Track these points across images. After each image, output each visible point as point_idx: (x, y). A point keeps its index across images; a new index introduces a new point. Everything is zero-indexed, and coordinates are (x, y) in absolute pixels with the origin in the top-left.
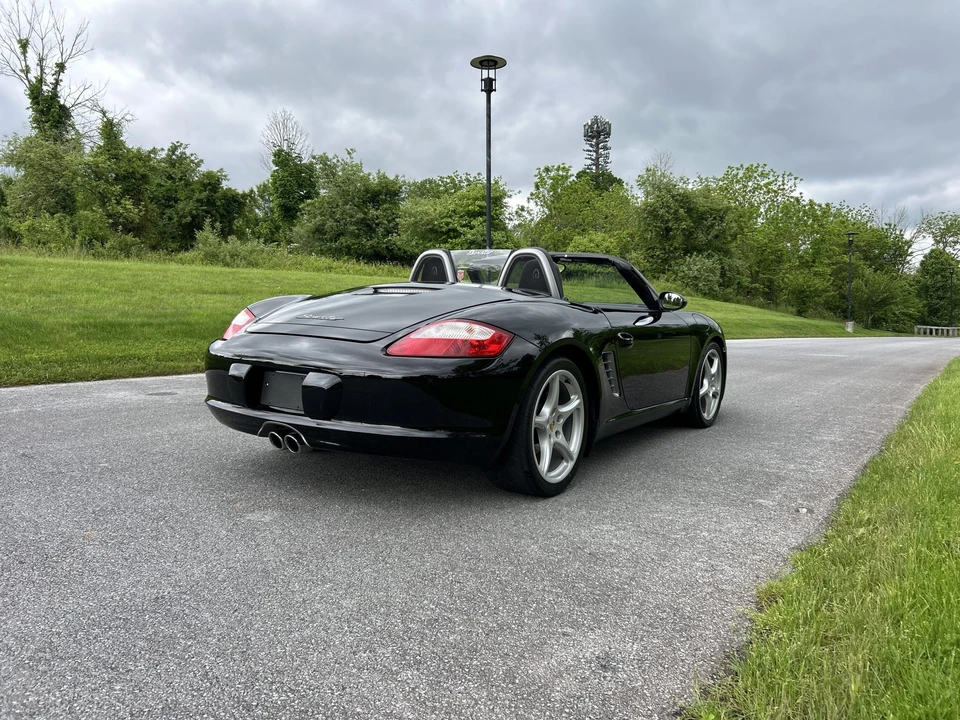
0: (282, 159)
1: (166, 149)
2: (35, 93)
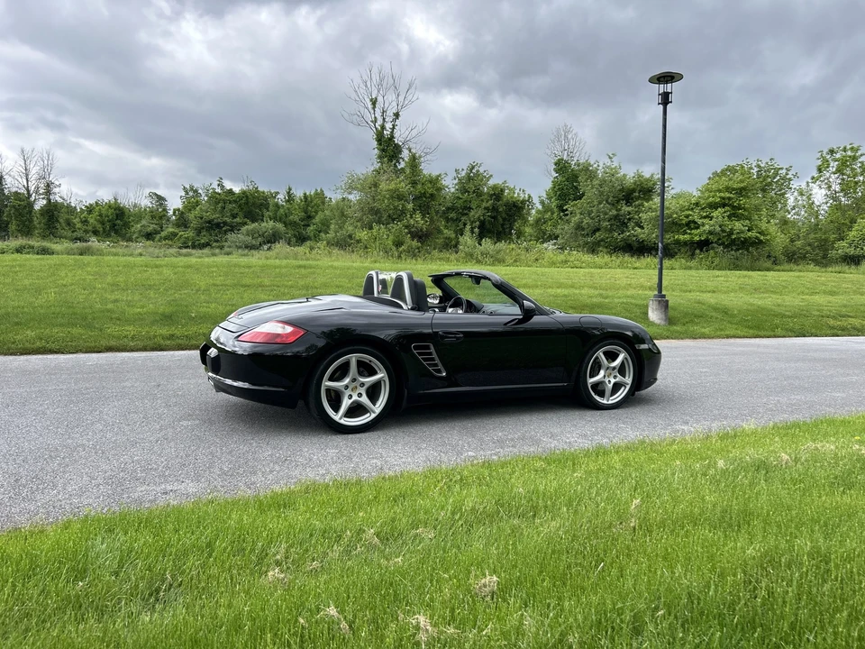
0: (561, 166)
1: (465, 169)
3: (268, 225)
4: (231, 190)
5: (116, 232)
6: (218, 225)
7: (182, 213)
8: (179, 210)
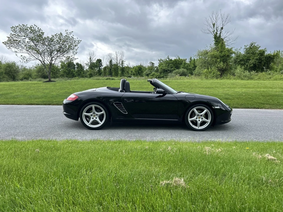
1: (249, 45)
2: (216, 37)
3: (181, 70)
4: (171, 59)
5: (139, 74)
6: (166, 71)
7: (157, 67)
8: (156, 67)
